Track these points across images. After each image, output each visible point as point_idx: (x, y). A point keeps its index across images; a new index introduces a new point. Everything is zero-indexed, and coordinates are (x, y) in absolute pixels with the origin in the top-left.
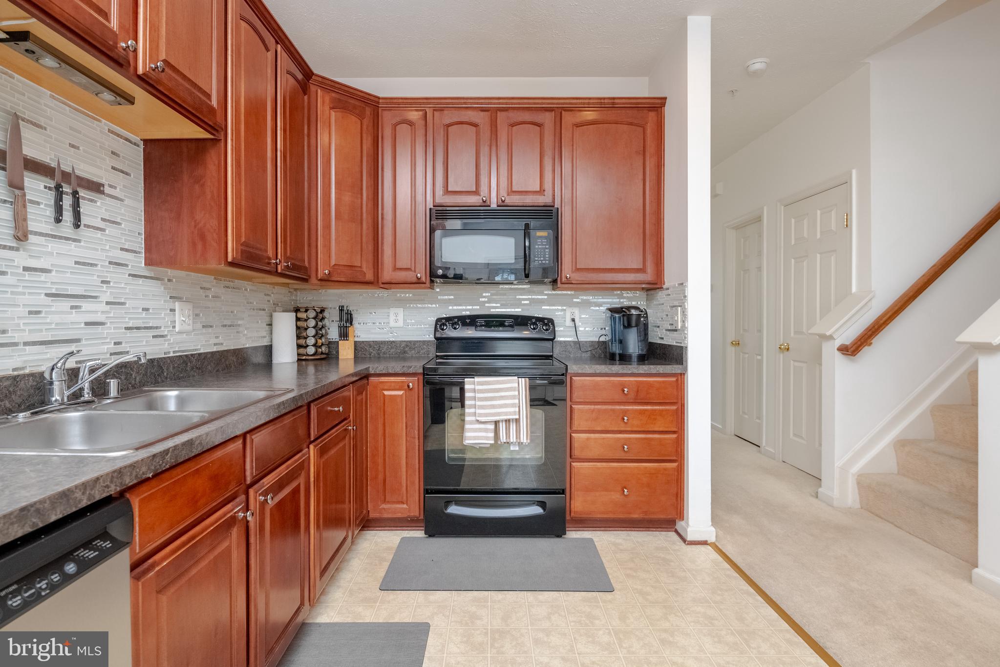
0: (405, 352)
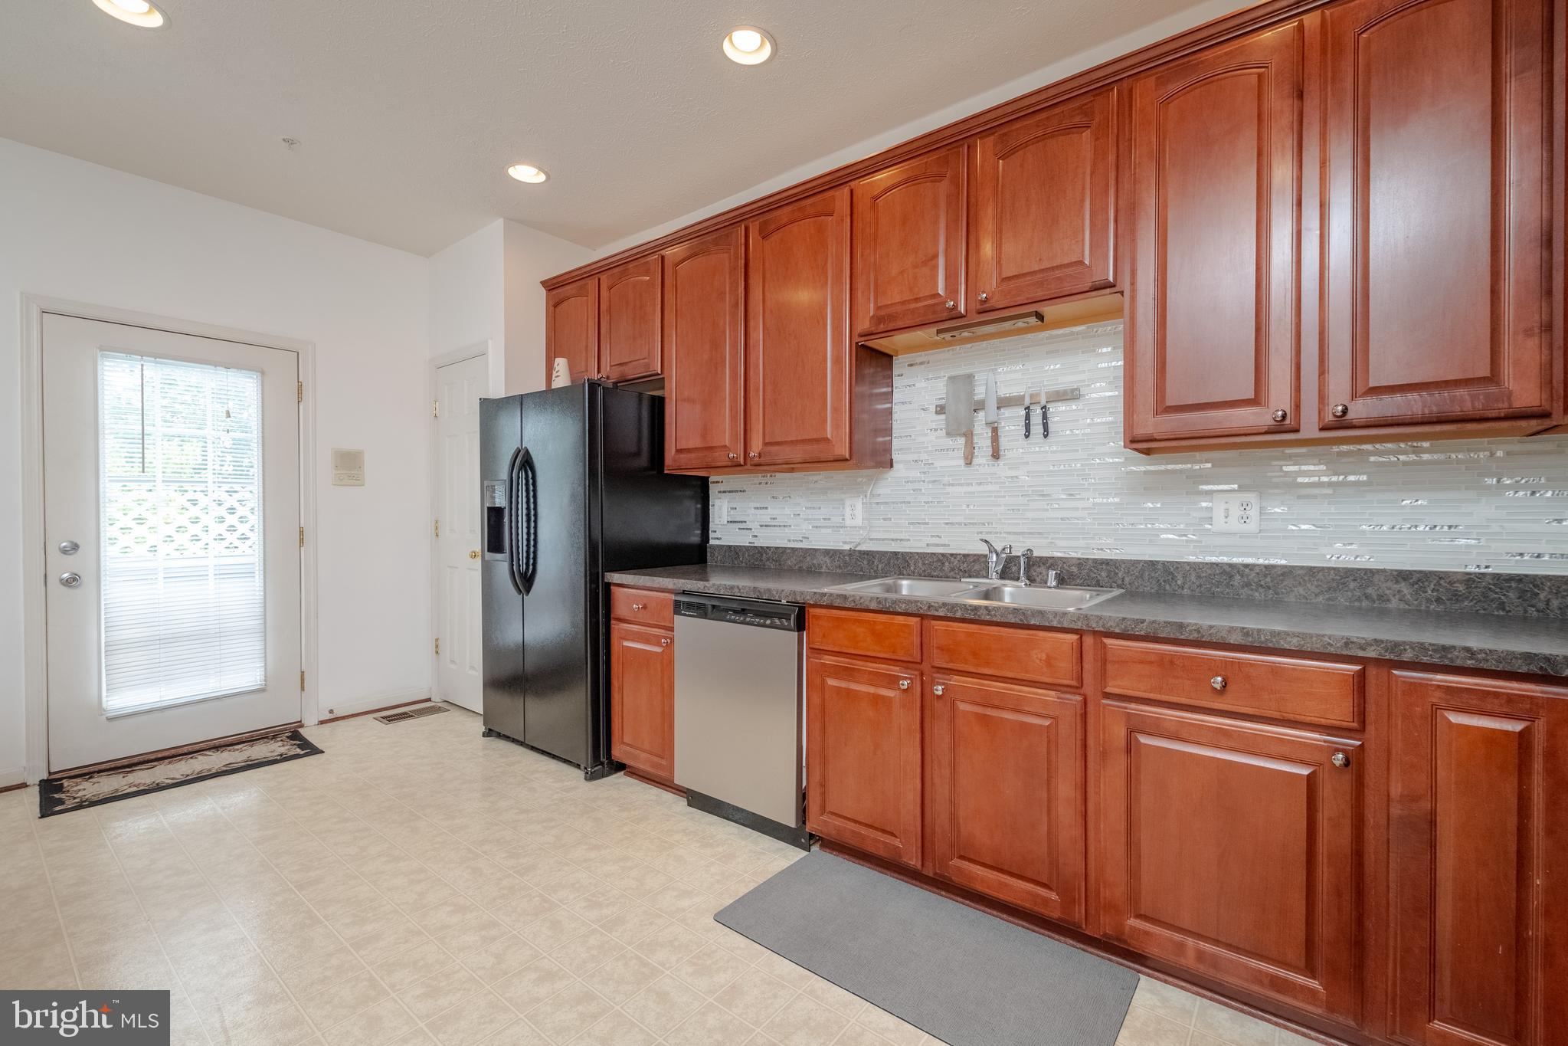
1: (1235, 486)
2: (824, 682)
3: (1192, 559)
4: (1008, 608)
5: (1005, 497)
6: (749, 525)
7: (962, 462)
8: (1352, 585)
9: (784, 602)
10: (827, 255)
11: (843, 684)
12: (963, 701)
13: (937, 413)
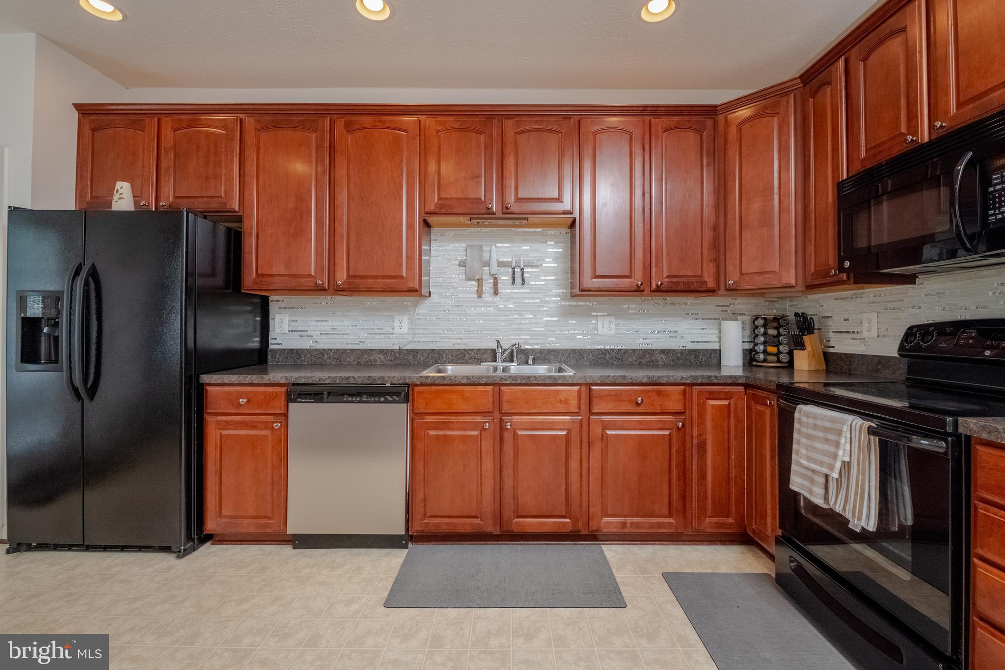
0: (878, 371)
1: (606, 314)
2: (427, 434)
3: (589, 347)
4: (546, 376)
5: (501, 316)
6: (309, 333)
7: (475, 296)
8: (647, 356)
9: (388, 385)
10: (402, 158)
11: (441, 433)
12: (520, 430)
13: (460, 265)
